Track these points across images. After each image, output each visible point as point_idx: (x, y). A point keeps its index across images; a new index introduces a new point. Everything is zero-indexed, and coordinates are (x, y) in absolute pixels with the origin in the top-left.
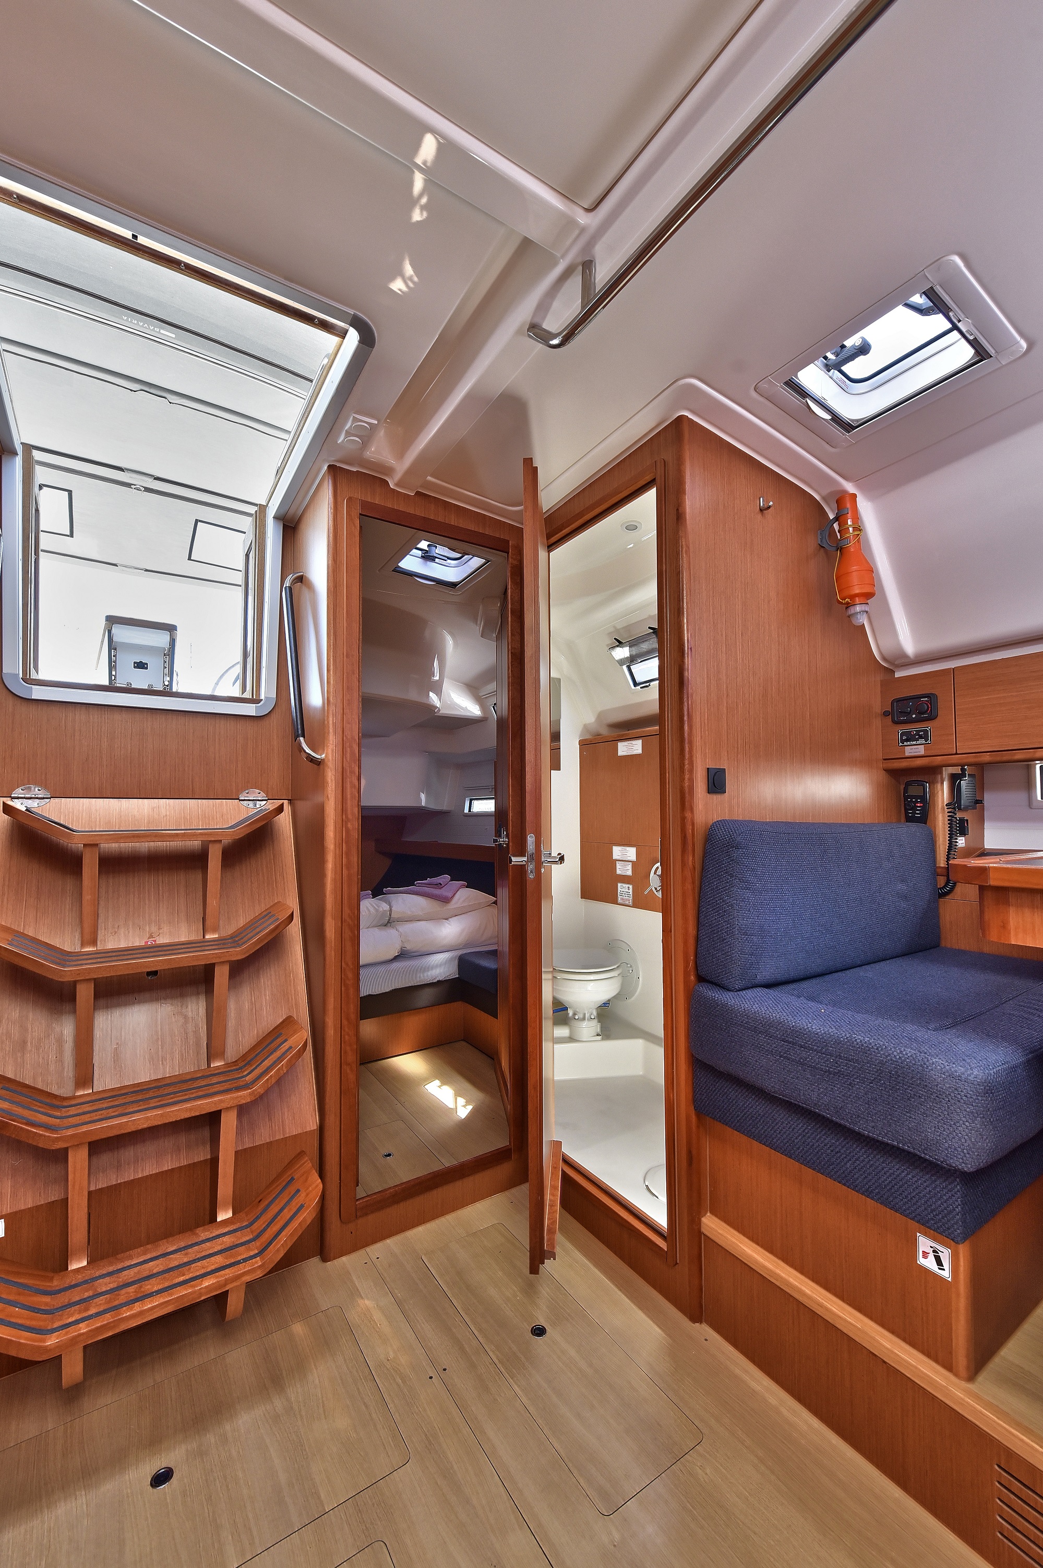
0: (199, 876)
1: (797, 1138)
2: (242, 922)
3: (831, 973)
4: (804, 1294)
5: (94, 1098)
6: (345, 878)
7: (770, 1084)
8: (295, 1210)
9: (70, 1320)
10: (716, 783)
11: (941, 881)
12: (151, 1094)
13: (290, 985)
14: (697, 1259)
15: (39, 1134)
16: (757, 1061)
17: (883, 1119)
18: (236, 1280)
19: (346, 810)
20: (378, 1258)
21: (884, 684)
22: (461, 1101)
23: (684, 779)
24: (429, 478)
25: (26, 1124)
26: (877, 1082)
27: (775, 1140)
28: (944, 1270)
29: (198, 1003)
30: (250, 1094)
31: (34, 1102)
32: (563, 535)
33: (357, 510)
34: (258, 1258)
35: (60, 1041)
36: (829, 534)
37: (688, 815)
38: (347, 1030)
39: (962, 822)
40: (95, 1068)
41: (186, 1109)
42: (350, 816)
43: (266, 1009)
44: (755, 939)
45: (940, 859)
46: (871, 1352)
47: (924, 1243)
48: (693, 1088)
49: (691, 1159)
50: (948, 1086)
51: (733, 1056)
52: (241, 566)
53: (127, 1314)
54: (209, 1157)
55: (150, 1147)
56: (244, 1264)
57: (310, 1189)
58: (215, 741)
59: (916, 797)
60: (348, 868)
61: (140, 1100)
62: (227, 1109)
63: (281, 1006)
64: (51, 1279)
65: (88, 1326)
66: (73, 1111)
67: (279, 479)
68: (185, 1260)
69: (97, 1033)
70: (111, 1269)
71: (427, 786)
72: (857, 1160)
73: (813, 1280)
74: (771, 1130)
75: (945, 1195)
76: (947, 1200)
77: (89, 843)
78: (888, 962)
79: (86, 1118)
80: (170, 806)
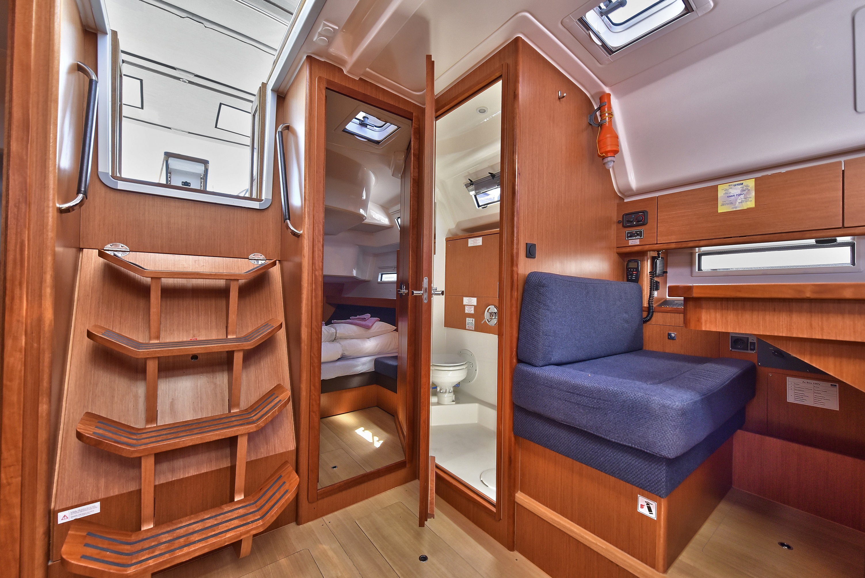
0: (224, 303)
1: (572, 446)
2: (250, 330)
3: (589, 360)
4: (574, 532)
5: (157, 429)
6: (313, 304)
7: (559, 416)
8: (282, 493)
9: (143, 558)
10: (531, 253)
11: (645, 314)
12: (194, 427)
13: (279, 367)
14: (512, 517)
15: (122, 448)
16: (552, 404)
17: (624, 432)
18: (247, 533)
19: (315, 264)
20: (330, 522)
21: (619, 205)
22: (376, 438)
23: (513, 248)
24: (368, 69)
25: (114, 442)
26: (621, 412)
27: (560, 448)
28: (652, 514)
29: (223, 377)
30: (256, 427)
31: (120, 431)
32: (445, 111)
33: (324, 85)
34: (260, 521)
35: (136, 397)
36: (594, 118)
37: (515, 269)
38: (313, 392)
39: (657, 283)
40: (158, 412)
41: (217, 435)
42: (317, 268)
43: (265, 381)
44: (551, 338)
45: (644, 303)
46: (610, 561)
47: (642, 500)
48: (513, 422)
49: (511, 461)
50: (662, 411)
51: (538, 402)
52: (249, 134)
53: (179, 554)
54: (229, 465)
55: (193, 459)
56: (252, 524)
57: (292, 481)
58: (234, 223)
59: (633, 268)
60: (316, 298)
61: (188, 430)
62: (242, 435)
63: (274, 379)
64: (130, 536)
65: (154, 561)
66: (144, 436)
67: (275, 66)
68: (215, 523)
69: (160, 392)
70: (169, 529)
71: (358, 265)
72: (607, 456)
73: (578, 524)
74: (558, 443)
75: (656, 472)
76: (658, 474)
77: (155, 276)
78: (618, 355)
79: (153, 439)
80: (206, 260)
